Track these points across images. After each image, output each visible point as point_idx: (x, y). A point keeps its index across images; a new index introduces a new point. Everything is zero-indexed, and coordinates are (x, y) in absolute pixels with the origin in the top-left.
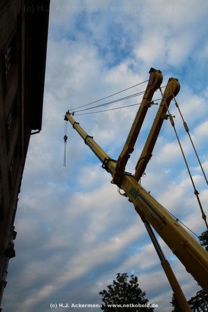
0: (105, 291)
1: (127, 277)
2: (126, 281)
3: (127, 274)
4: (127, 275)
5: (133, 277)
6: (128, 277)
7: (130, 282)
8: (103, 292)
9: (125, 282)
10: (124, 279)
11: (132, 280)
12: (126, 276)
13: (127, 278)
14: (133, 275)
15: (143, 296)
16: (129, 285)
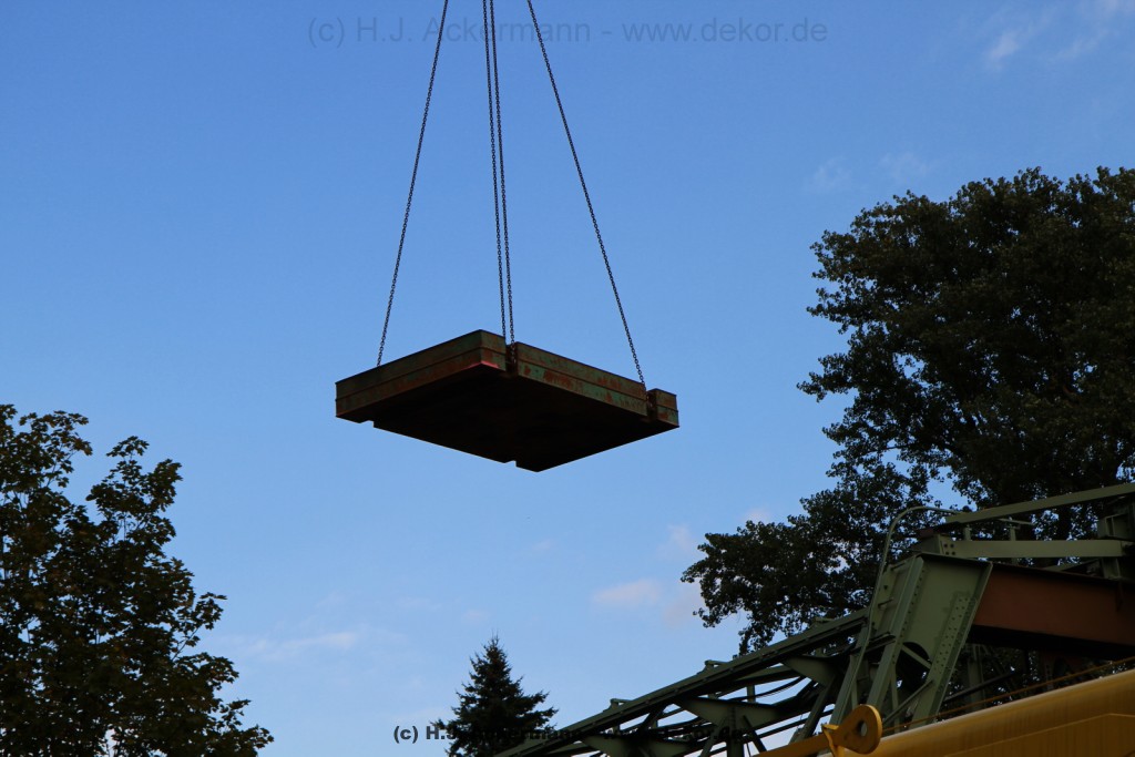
1: (81, 445)
2: (63, 482)
4: (79, 431)
5: (135, 456)
6: (89, 452)
7: (102, 494)
10: (47, 462)
11: (119, 477)
13: (77, 458)
14: (135, 444)
15: (190, 627)
16: (80, 523)
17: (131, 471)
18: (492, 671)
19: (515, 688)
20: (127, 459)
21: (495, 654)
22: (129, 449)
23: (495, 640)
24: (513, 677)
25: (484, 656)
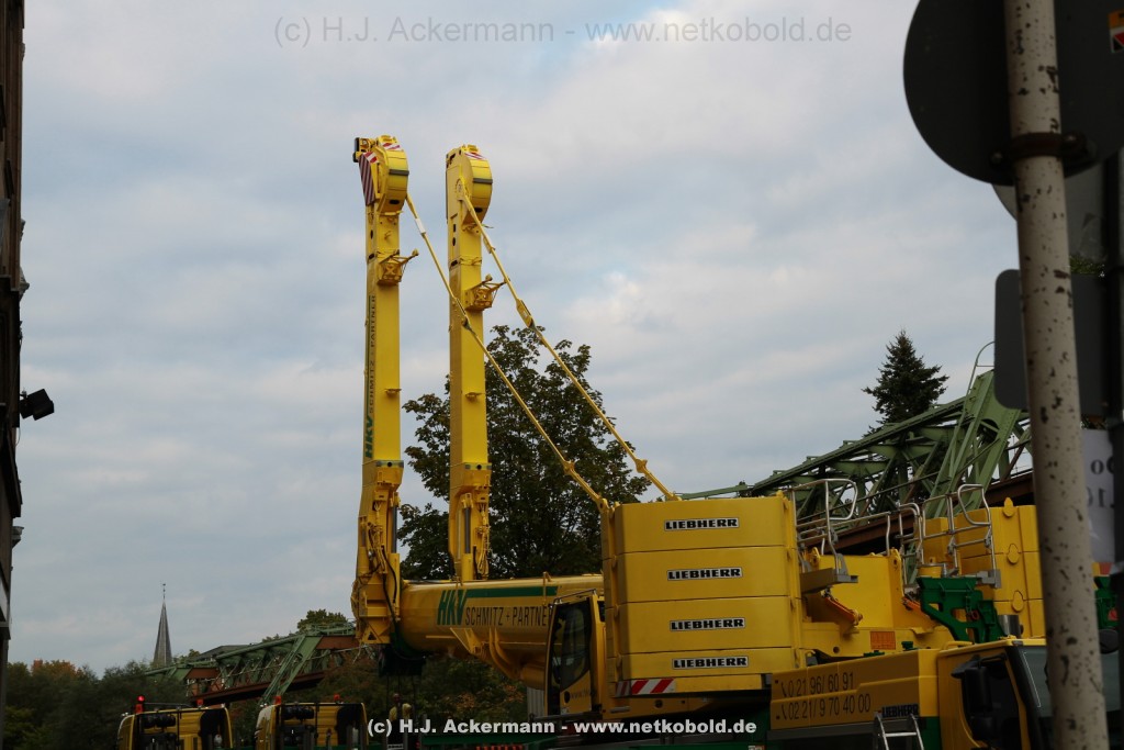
0: (430, 401)
1: (542, 343)
2: (535, 362)
3: (543, 329)
4: (541, 335)
5: (566, 349)
6: (545, 346)
7: (551, 368)
8: (420, 403)
9: (531, 366)
10: (527, 353)
11: (560, 360)
12: (535, 339)
13: (541, 349)
14: (565, 344)
15: (600, 434)
16: (543, 382)
17: (565, 357)
18: (903, 353)
19: (919, 364)
20: (562, 351)
21: (903, 341)
22: (563, 346)
23: (903, 333)
24: (917, 356)
25: (895, 343)
